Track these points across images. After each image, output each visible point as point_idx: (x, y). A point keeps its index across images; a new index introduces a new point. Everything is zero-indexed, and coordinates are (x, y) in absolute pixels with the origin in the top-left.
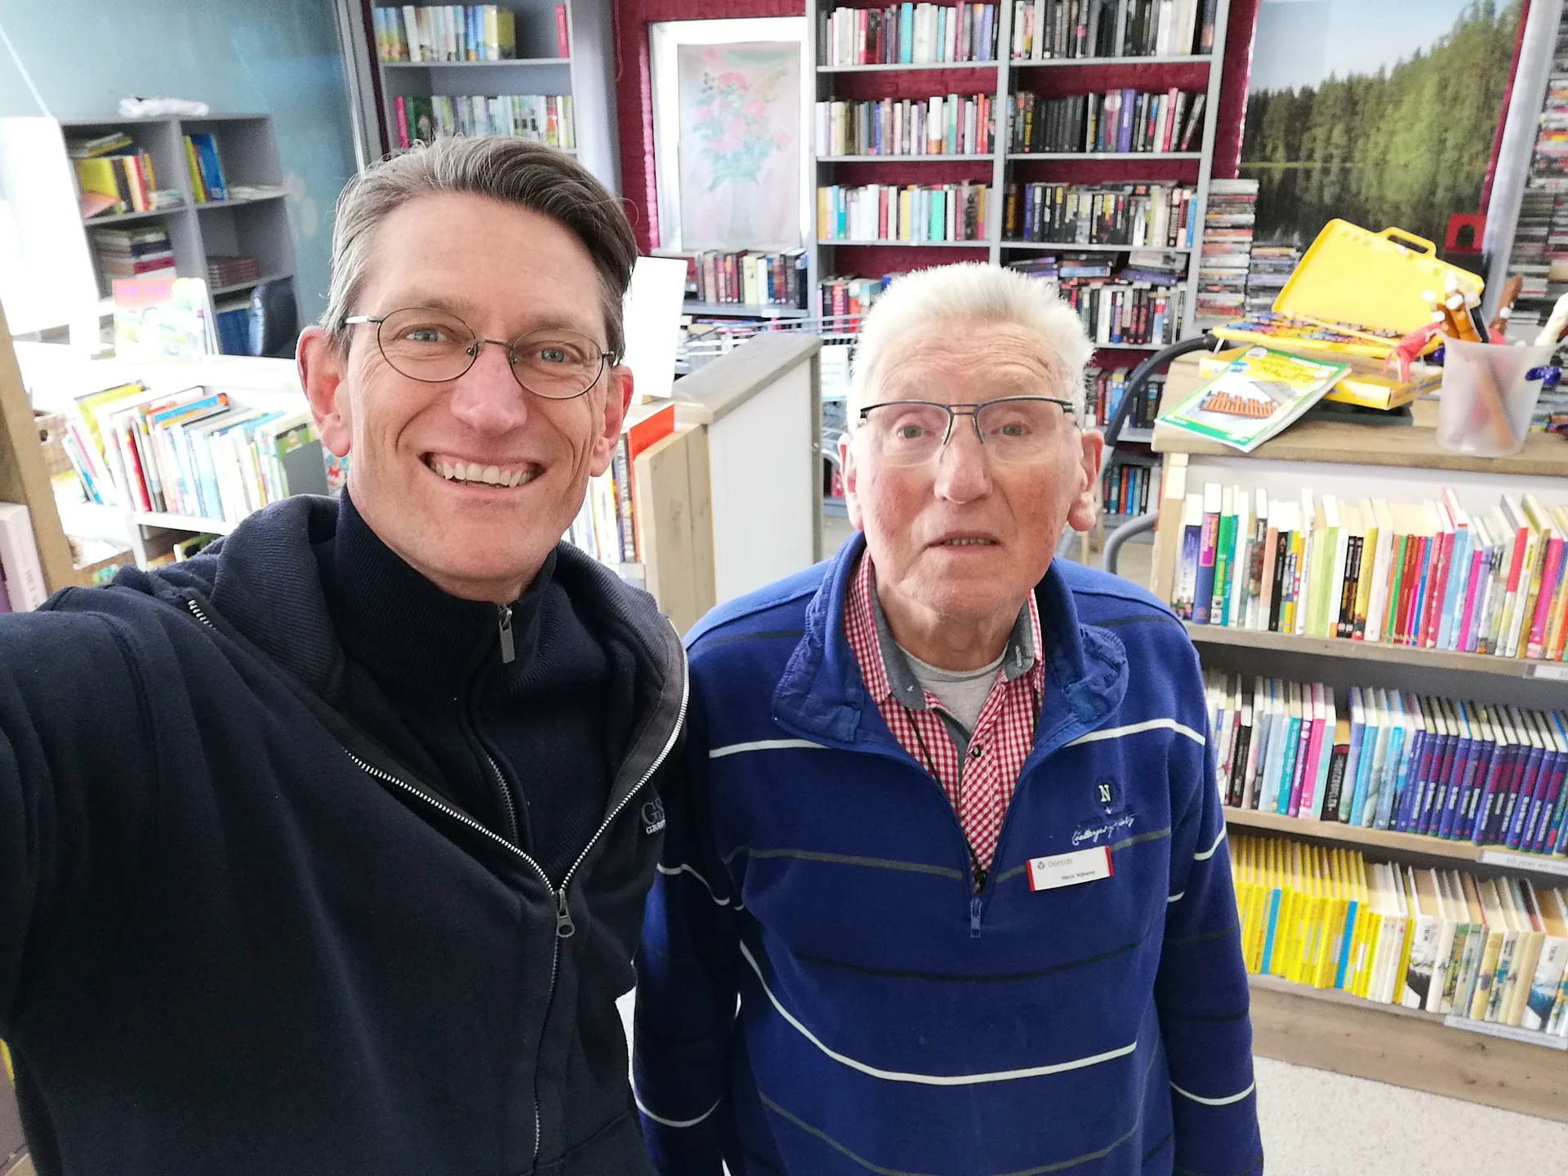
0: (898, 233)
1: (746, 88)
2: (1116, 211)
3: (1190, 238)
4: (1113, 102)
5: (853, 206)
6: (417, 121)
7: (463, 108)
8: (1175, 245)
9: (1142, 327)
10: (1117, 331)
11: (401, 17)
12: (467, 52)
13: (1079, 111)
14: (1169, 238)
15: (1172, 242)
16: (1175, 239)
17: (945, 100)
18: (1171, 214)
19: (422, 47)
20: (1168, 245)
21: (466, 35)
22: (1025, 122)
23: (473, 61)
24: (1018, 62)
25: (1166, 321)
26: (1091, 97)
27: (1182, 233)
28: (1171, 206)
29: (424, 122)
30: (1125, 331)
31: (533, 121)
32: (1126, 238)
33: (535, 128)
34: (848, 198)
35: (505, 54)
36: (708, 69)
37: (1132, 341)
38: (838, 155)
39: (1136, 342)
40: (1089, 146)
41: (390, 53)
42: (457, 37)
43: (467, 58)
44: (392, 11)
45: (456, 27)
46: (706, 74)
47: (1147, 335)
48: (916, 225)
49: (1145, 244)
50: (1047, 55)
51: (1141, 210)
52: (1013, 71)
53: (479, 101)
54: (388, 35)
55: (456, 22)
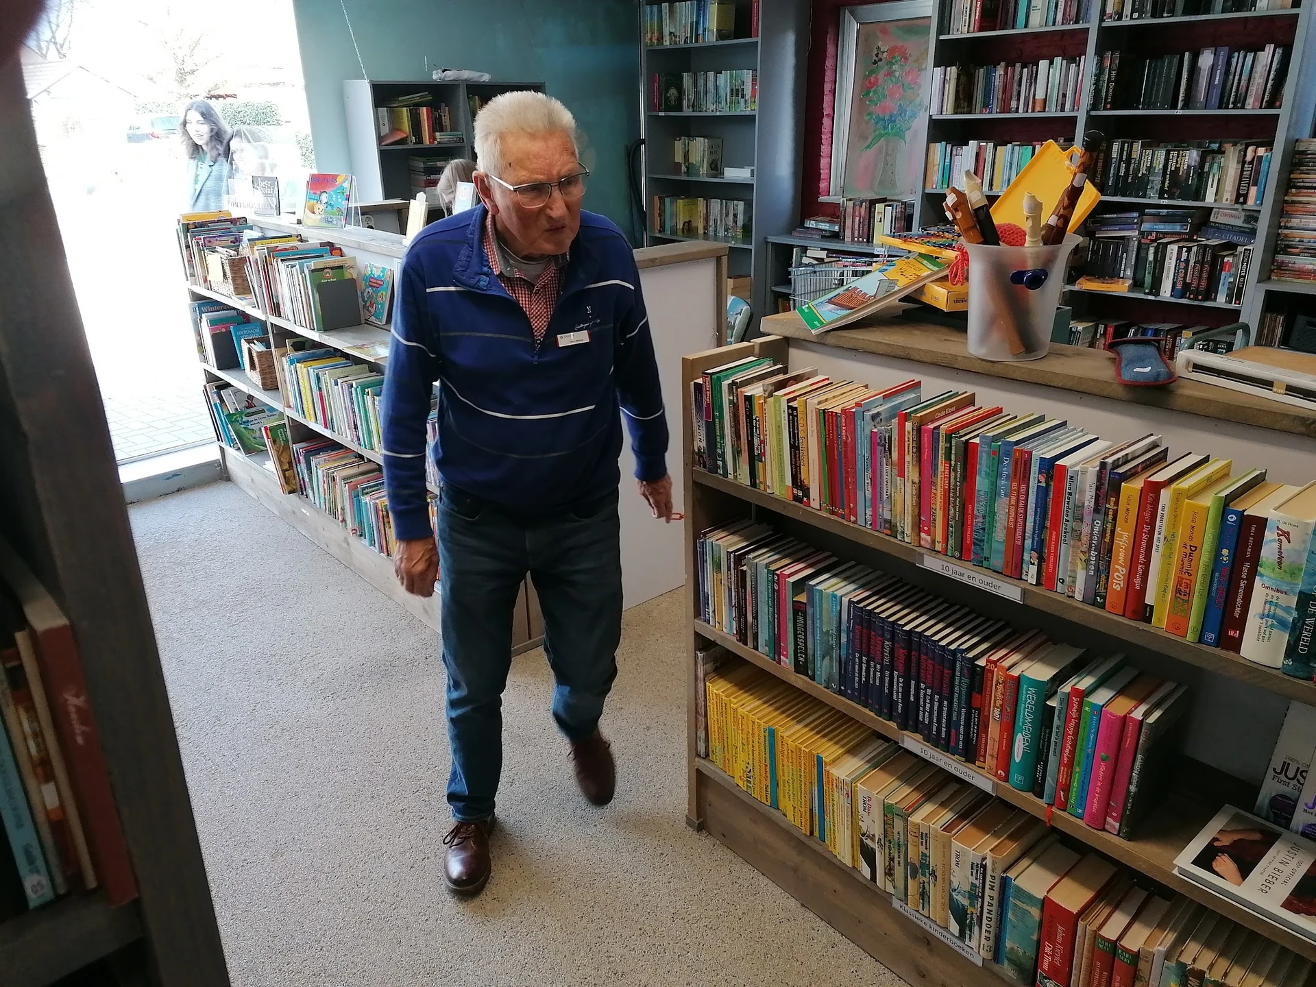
0: (991, 185)
1: (906, 59)
2: (1189, 167)
3: (1261, 197)
4: (1206, 59)
5: (956, 159)
6: (667, 92)
7: (701, 82)
8: (1245, 202)
9: (1204, 284)
10: (1179, 286)
11: (660, 11)
12: (697, 35)
13: (1174, 71)
14: (1238, 195)
15: (1241, 200)
16: (1246, 196)
17: (1051, 63)
18: (1242, 171)
19: (671, 33)
20: (1237, 202)
21: (697, 23)
22: (1109, 80)
23: (701, 43)
24: (1108, 23)
25: (1232, 280)
26: (1187, 54)
27: (1253, 190)
28: (1244, 163)
29: (673, 92)
30: (1186, 286)
31: (743, 90)
32: (1199, 194)
33: (743, 96)
34: (954, 153)
35: (721, 35)
36: (880, 44)
37: (1192, 296)
38: (948, 114)
39: (1196, 299)
40: (1180, 104)
41: (651, 39)
42: (692, 23)
43: (697, 41)
44: (655, 7)
45: (692, 17)
46: (878, 48)
47: (1210, 293)
48: (1006, 178)
49: (1215, 200)
50: (1136, 15)
51: (1216, 166)
52: (1104, 32)
53: (711, 74)
54: (651, 26)
55: (692, 14)
